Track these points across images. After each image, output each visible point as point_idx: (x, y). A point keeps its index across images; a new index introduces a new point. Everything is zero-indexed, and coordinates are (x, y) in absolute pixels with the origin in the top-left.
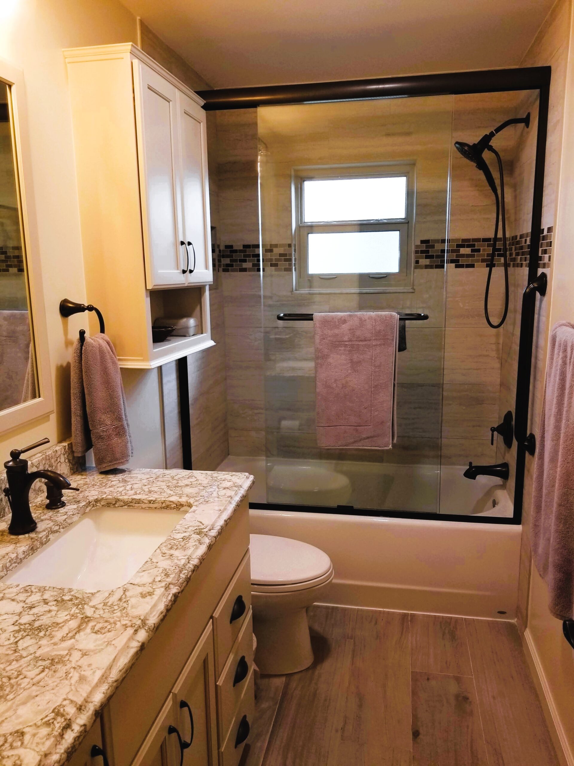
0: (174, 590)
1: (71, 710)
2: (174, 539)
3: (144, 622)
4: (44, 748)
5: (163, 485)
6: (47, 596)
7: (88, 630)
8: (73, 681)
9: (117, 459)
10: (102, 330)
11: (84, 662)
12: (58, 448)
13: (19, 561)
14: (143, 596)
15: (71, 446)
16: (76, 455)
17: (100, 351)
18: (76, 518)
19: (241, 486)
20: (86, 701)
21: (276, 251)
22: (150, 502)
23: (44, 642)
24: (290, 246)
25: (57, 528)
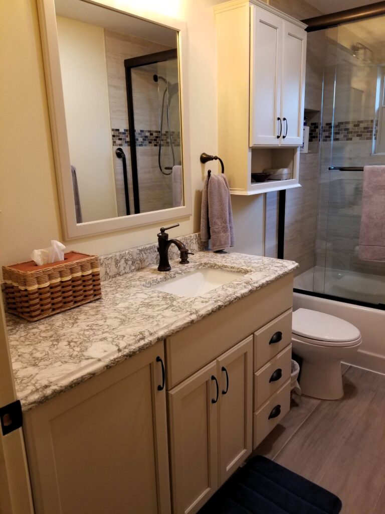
0: (220, 303)
1: (147, 334)
2: (233, 284)
3: (197, 312)
4: (130, 343)
5: (242, 261)
6: (160, 295)
7: (170, 309)
8: (153, 325)
9: (222, 245)
10: (223, 172)
11: (162, 320)
12: (192, 235)
13: (158, 282)
14: (202, 302)
15: (199, 235)
16: (202, 240)
17: (218, 182)
18: (192, 270)
19: (286, 267)
20: (155, 332)
21: (362, 125)
22: (231, 267)
23: (150, 310)
24: (372, 121)
25: (180, 272)
